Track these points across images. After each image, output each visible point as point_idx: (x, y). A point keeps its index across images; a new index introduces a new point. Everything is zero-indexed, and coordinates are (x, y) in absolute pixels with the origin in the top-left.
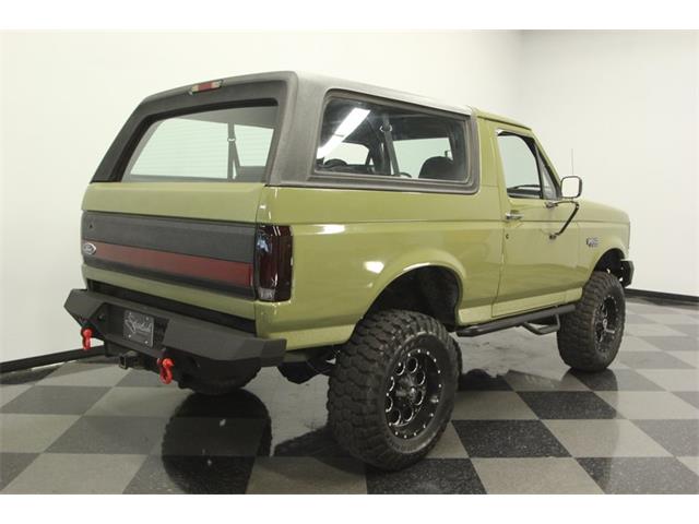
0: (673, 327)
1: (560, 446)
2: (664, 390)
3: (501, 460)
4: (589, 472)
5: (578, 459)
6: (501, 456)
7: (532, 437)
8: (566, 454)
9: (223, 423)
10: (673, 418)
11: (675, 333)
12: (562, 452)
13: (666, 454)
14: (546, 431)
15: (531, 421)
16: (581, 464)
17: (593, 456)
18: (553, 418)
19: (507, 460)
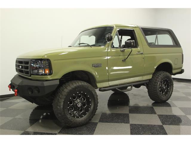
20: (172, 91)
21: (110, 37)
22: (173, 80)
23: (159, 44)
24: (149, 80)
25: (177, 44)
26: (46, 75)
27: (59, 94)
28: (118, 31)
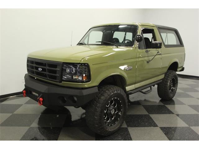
0: (188, 85)
1: (155, 123)
2: (185, 104)
3: (137, 128)
4: (163, 132)
5: (160, 128)
6: (137, 127)
7: (146, 120)
8: (157, 126)
9: (58, 116)
10: (188, 114)
11: (188, 87)
12: (155, 125)
13: (187, 126)
14: (151, 118)
15: (146, 115)
16: (161, 129)
17: (165, 127)
18: (153, 114)
19: (138, 128)
20: (177, 89)
21: (139, 38)
22: (177, 76)
23: (169, 44)
24: (162, 79)
25: (181, 43)
26: (82, 82)
27: (95, 102)
28: (142, 30)
